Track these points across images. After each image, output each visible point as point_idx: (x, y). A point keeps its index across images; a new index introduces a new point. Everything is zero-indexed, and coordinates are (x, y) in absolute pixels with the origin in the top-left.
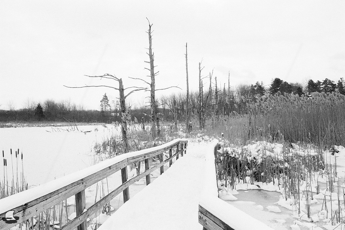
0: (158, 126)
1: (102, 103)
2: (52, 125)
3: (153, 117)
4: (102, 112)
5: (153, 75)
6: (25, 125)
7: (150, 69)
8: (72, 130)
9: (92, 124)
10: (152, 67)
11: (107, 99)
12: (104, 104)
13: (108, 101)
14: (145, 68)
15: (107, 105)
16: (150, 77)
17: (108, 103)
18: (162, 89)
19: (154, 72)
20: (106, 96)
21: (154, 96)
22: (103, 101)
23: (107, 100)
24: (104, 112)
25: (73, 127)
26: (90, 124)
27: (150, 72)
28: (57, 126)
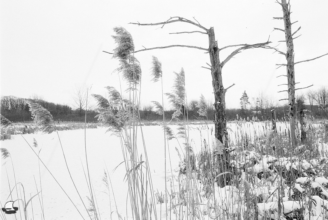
0: (303, 124)
1: (241, 100)
2: (192, 123)
3: (292, 109)
4: (243, 110)
5: (289, 38)
6: (167, 123)
7: (284, 29)
8: (202, 128)
9: (232, 122)
10: (288, 25)
11: (247, 96)
12: (243, 102)
13: (248, 98)
14: (275, 29)
15: (247, 102)
16: (286, 43)
17: (248, 100)
18: (308, 61)
19: (291, 33)
20: (245, 94)
21: (293, 72)
22: (243, 99)
23: (246, 98)
24: (244, 110)
25: (204, 125)
26: (230, 122)
27: (284, 33)
28: (196, 124)
